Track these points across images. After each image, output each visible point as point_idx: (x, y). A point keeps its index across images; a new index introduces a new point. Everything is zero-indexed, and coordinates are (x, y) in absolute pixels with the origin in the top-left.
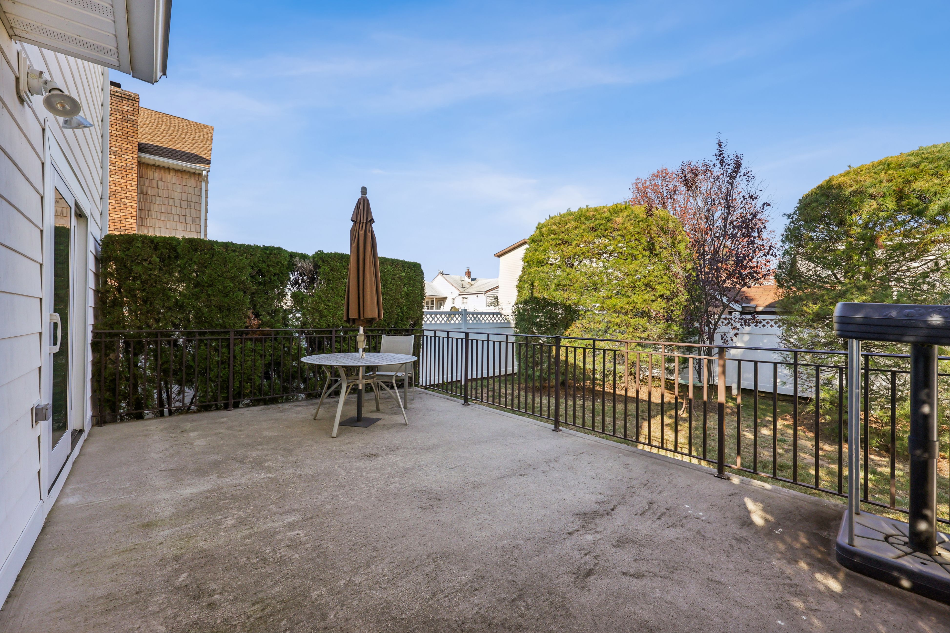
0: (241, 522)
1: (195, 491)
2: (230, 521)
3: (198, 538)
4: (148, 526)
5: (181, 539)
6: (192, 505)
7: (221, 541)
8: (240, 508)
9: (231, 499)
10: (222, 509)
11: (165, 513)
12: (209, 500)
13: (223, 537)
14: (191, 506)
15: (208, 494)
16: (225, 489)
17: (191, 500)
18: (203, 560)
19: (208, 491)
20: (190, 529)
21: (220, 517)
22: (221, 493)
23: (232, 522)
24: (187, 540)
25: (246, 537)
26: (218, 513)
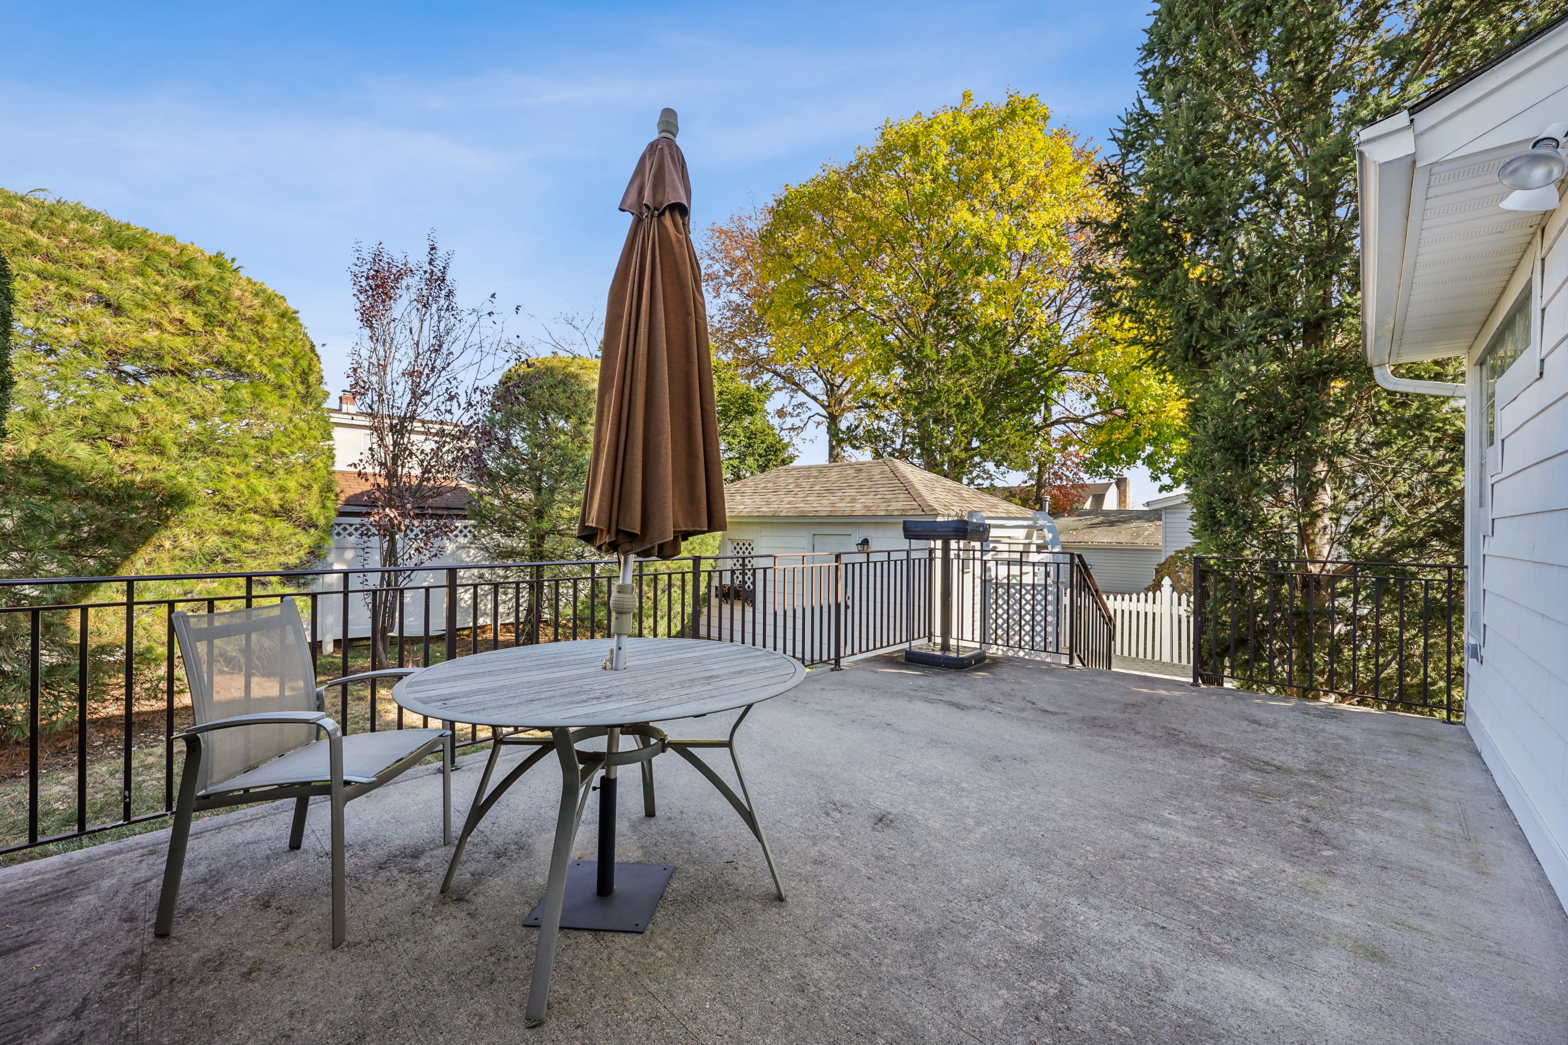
0: (1216, 863)
1: (1249, 980)
2: (1230, 873)
3: (1290, 879)
4: (1375, 955)
5: (1317, 893)
6: (1275, 944)
7: (1262, 858)
8: (1200, 882)
9: (1197, 907)
10: (1227, 900)
11: (1335, 962)
12: (1234, 934)
13: (1257, 863)
14: (1278, 944)
15: (1228, 948)
16: (1187, 934)
17: (1270, 958)
18: (1297, 853)
19: (1222, 957)
20: (1298, 900)
21: (1239, 888)
22: (1200, 932)
23: (1228, 871)
24: (1308, 888)
25: (1230, 845)
26: (1238, 898)
